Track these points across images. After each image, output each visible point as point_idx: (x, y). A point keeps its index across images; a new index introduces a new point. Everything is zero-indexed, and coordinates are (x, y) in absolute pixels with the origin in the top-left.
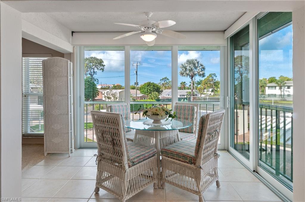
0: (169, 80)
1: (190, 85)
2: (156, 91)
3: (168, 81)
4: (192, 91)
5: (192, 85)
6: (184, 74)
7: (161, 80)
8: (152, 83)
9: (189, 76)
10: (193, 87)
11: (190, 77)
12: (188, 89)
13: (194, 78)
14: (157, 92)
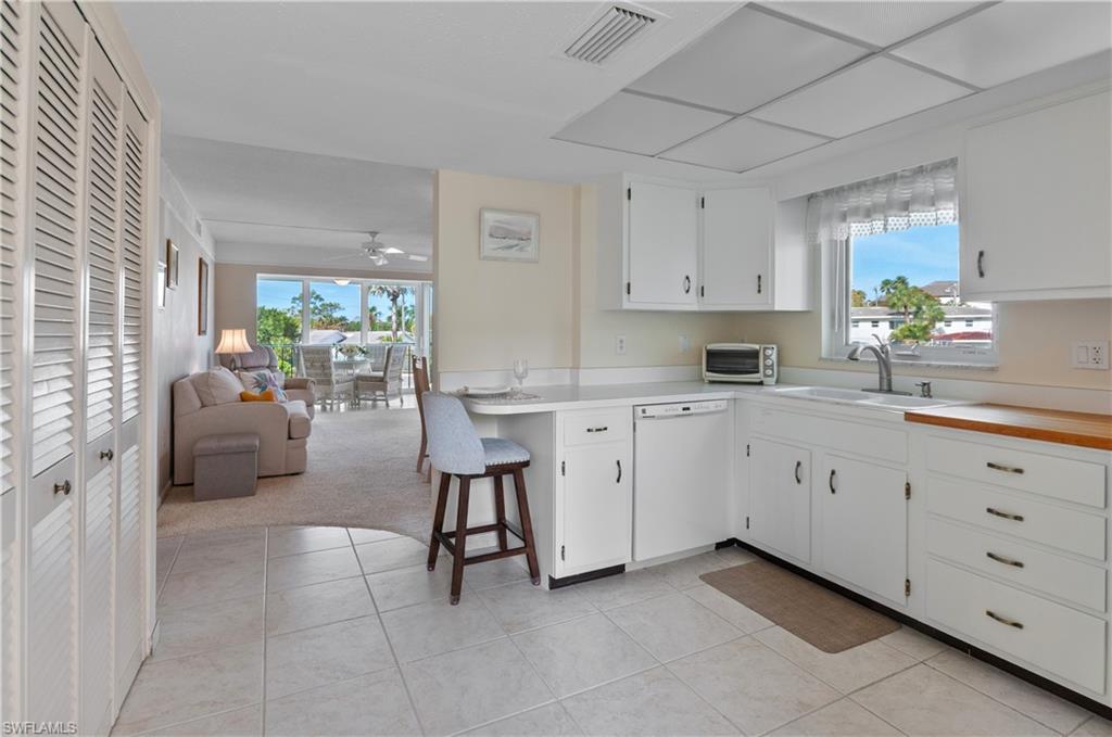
0: (321, 299)
1: (390, 318)
2: (285, 335)
3: (318, 304)
4: (395, 334)
5: (394, 318)
6: (373, 289)
7: (294, 299)
8: (270, 311)
9: (386, 294)
10: (399, 325)
11: (389, 296)
12: (385, 327)
13: (400, 299)
14: (289, 336)
